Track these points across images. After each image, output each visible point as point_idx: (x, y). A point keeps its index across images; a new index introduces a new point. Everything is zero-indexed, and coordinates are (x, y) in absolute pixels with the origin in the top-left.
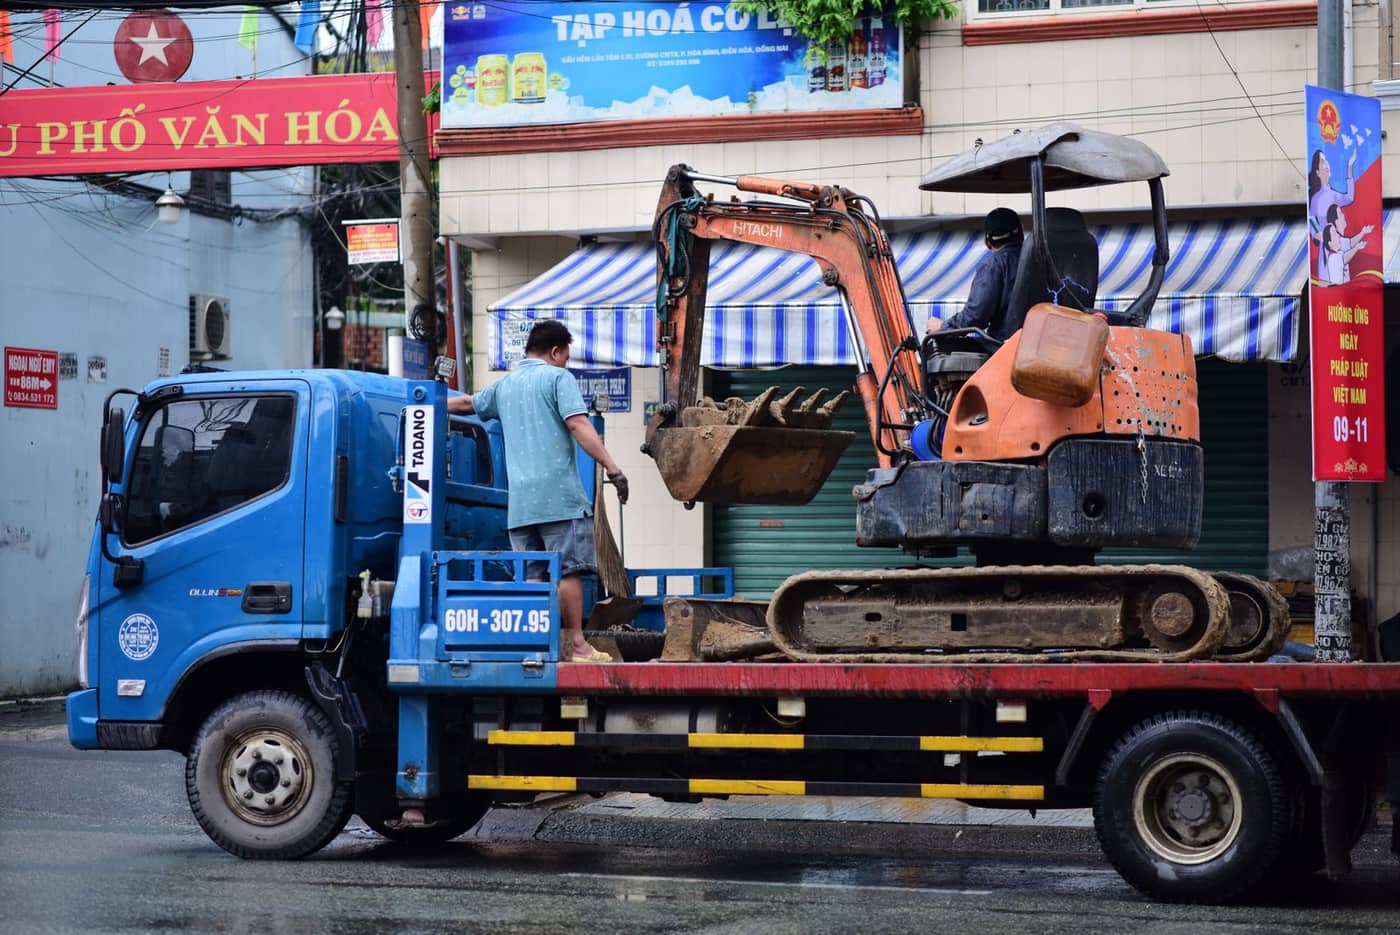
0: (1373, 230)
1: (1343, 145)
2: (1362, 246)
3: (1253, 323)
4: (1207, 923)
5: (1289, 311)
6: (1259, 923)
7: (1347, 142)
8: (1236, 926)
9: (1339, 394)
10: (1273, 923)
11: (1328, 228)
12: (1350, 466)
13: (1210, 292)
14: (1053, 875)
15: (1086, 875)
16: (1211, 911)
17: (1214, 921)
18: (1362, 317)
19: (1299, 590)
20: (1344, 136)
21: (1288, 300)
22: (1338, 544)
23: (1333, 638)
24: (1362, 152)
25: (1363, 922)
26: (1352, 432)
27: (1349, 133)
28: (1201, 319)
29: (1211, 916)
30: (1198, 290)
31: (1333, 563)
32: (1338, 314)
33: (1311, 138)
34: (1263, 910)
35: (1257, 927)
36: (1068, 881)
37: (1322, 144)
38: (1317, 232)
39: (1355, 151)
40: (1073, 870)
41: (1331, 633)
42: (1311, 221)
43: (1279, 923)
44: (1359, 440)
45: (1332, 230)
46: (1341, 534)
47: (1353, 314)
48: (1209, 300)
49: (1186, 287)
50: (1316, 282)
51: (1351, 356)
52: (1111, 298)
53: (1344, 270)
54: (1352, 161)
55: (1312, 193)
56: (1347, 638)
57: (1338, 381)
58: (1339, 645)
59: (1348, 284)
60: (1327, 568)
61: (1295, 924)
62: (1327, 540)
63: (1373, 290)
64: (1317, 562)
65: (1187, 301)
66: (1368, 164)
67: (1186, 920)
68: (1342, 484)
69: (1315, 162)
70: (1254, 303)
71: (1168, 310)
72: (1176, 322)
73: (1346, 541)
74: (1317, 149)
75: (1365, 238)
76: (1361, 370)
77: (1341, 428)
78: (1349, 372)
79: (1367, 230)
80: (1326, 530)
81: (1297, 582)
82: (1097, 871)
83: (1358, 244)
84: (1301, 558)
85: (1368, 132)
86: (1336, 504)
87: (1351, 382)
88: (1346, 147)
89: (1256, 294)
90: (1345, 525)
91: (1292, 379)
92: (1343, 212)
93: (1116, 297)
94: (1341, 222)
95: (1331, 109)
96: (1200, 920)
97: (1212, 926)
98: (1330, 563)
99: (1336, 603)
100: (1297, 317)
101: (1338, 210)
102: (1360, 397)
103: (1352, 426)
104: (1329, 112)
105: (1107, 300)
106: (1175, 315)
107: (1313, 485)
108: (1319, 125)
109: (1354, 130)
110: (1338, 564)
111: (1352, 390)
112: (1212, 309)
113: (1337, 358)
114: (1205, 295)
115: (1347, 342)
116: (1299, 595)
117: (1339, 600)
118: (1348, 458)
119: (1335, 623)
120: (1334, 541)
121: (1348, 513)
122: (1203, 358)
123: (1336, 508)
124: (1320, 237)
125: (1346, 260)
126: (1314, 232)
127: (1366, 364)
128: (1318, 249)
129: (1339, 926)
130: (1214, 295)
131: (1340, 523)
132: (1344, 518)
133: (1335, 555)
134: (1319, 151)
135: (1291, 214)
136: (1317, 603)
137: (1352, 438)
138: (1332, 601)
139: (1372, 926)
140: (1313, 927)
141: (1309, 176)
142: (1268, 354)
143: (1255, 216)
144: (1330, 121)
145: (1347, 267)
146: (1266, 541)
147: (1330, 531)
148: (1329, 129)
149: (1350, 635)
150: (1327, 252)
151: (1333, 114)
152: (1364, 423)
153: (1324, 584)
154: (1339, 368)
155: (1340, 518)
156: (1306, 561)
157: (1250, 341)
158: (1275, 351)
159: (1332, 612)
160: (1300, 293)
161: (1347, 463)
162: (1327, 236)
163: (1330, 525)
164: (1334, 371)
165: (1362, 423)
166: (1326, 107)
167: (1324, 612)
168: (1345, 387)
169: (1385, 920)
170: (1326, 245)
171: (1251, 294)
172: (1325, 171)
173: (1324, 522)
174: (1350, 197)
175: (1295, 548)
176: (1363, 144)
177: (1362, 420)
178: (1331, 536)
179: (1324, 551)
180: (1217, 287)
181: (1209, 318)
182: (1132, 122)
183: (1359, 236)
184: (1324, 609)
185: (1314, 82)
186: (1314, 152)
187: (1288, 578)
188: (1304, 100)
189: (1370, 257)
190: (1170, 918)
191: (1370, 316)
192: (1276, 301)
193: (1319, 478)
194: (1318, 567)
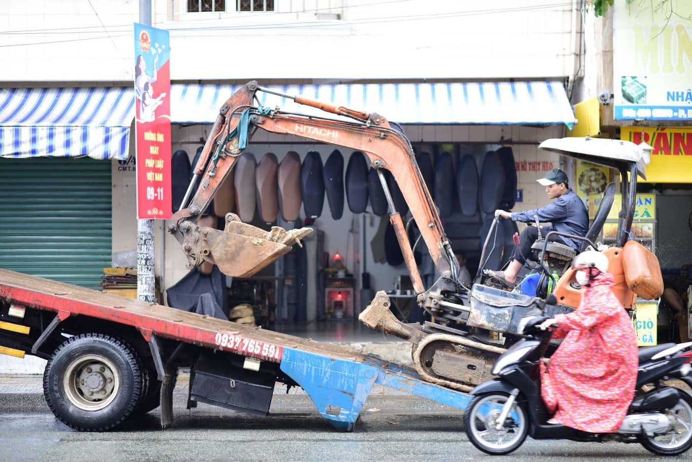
0: (166, 95)
1: (152, 53)
2: (161, 103)
3: (107, 140)
4: (89, 441)
5: (124, 134)
6: (115, 440)
7: (154, 51)
8: (104, 442)
9: (150, 176)
10: (122, 440)
11: (145, 93)
12: (155, 211)
13: (85, 124)
14: (7, 419)
15: (24, 418)
16: (91, 435)
17: (92, 440)
18: (161, 138)
19: (128, 273)
20: (152, 49)
21: (124, 129)
22: (149, 250)
23: (146, 297)
24: (161, 57)
25: (166, 438)
26: (156, 195)
27: (154, 47)
28: (81, 138)
29: (91, 437)
30: (79, 122)
31: (147, 260)
32: (149, 136)
33: (136, 49)
34: (116, 433)
35: (114, 442)
36: (16, 422)
37: (141, 52)
38: (139, 95)
39: (157, 56)
40: (17, 416)
41: (145, 294)
42: (136, 90)
43: (124, 440)
44: (159, 198)
45: (147, 95)
46: (150, 245)
47: (156, 136)
48: (85, 128)
49: (73, 121)
50: (139, 121)
51: (155, 157)
52: (35, 125)
53: (152, 115)
54: (156, 61)
55: (137, 76)
56: (153, 296)
57: (149, 169)
58: (149, 300)
59: (154, 122)
60: (143, 262)
61: (133, 440)
62: (144, 247)
63: (166, 125)
64: (139, 259)
65: (74, 128)
66: (163, 63)
67: (78, 440)
68: (151, 220)
69: (138, 61)
70: (107, 130)
71: (64, 132)
72: (68, 138)
73: (153, 248)
74: (139, 54)
75: (162, 99)
76: (160, 164)
77: (150, 193)
78: (154, 165)
79: (163, 95)
80: (143, 243)
81: (126, 268)
82: (29, 416)
83: (158, 102)
84: (128, 256)
85: (164, 47)
86: (148, 230)
87: (156, 170)
88: (153, 54)
89: (108, 125)
90: (152, 240)
91: (124, 168)
92: (152, 86)
93: (37, 125)
94: (151, 91)
95: (146, 35)
96: (85, 440)
97: (92, 443)
98: (145, 259)
99: (148, 279)
100: (128, 137)
101: (149, 85)
102: (159, 177)
103: (156, 192)
104: (145, 36)
105: (33, 126)
106: (68, 135)
107: (137, 221)
108: (139, 42)
109: (157, 45)
110: (149, 260)
111: (156, 174)
112: (86, 132)
113: (149, 158)
114: (83, 125)
115: (154, 150)
116: (127, 275)
117: (149, 278)
118: (154, 208)
119: (147, 289)
120: (147, 248)
121: (154, 235)
122: (82, 157)
123: (148, 232)
124: (141, 98)
125: (153, 110)
126: (138, 96)
127: (163, 161)
128: (139, 103)
129: (154, 440)
130: (88, 125)
131: (150, 239)
132: (152, 237)
133: (148, 255)
134: (140, 56)
135: (125, 86)
136: (138, 279)
137: (156, 198)
138: (146, 278)
139: (170, 440)
140: (142, 441)
141: (136, 67)
142: (113, 156)
143: (107, 86)
144: (145, 40)
145: (154, 113)
146: (110, 248)
147: (145, 243)
148: (145, 45)
149: (154, 295)
150: (144, 106)
151: (147, 37)
152: (162, 190)
153: (142, 270)
154: (150, 163)
155: (150, 237)
156: (131, 258)
157: (105, 149)
158: (118, 153)
159: (146, 284)
160: (130, 125)
161: (154, 210)
162: (144, 98)
163: (145, 241)
164: (147, 165)
165: (160, 190)
166: (143, 34)
167: (142, 284)
168: (153, 172)
169: (176, 436)
170: (143, 102)
171: (105, 125)
172: (143, 66)
173: (142, 239)
174: (155, 79)
175: (124, 251)
176: (161, 53)
177: (160, 188)
178: (145, 246)
179: (142, 254)
180: (89, 121)
181: (85, 137)
182: (45, 37)
183: (159, 98)
184: (142, 282)
185: (138, 21)
186: (138, 56)
187: (121, 266)
188: (133, 30)
189: (164, 108)
190: (70, 439)
191: (164, 137)
192: (119, 129)
193: (141, 217)
194: (139, 261)
